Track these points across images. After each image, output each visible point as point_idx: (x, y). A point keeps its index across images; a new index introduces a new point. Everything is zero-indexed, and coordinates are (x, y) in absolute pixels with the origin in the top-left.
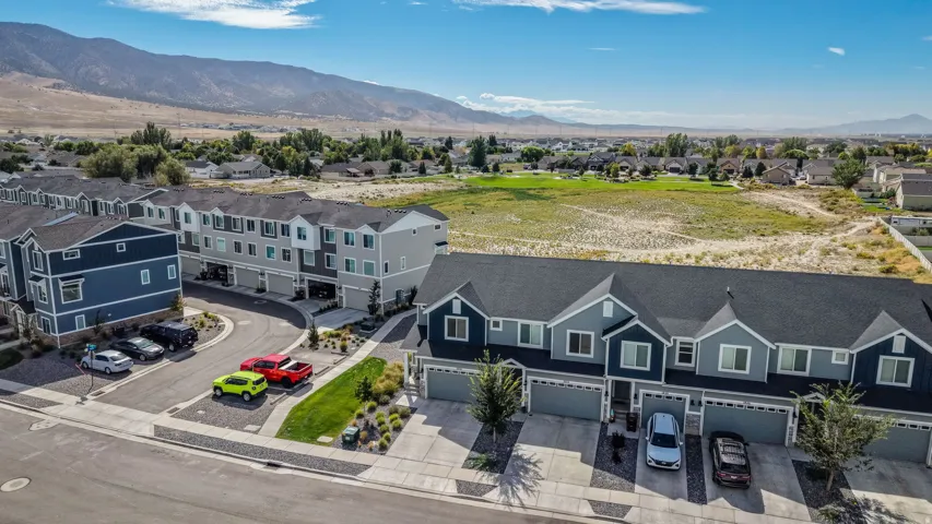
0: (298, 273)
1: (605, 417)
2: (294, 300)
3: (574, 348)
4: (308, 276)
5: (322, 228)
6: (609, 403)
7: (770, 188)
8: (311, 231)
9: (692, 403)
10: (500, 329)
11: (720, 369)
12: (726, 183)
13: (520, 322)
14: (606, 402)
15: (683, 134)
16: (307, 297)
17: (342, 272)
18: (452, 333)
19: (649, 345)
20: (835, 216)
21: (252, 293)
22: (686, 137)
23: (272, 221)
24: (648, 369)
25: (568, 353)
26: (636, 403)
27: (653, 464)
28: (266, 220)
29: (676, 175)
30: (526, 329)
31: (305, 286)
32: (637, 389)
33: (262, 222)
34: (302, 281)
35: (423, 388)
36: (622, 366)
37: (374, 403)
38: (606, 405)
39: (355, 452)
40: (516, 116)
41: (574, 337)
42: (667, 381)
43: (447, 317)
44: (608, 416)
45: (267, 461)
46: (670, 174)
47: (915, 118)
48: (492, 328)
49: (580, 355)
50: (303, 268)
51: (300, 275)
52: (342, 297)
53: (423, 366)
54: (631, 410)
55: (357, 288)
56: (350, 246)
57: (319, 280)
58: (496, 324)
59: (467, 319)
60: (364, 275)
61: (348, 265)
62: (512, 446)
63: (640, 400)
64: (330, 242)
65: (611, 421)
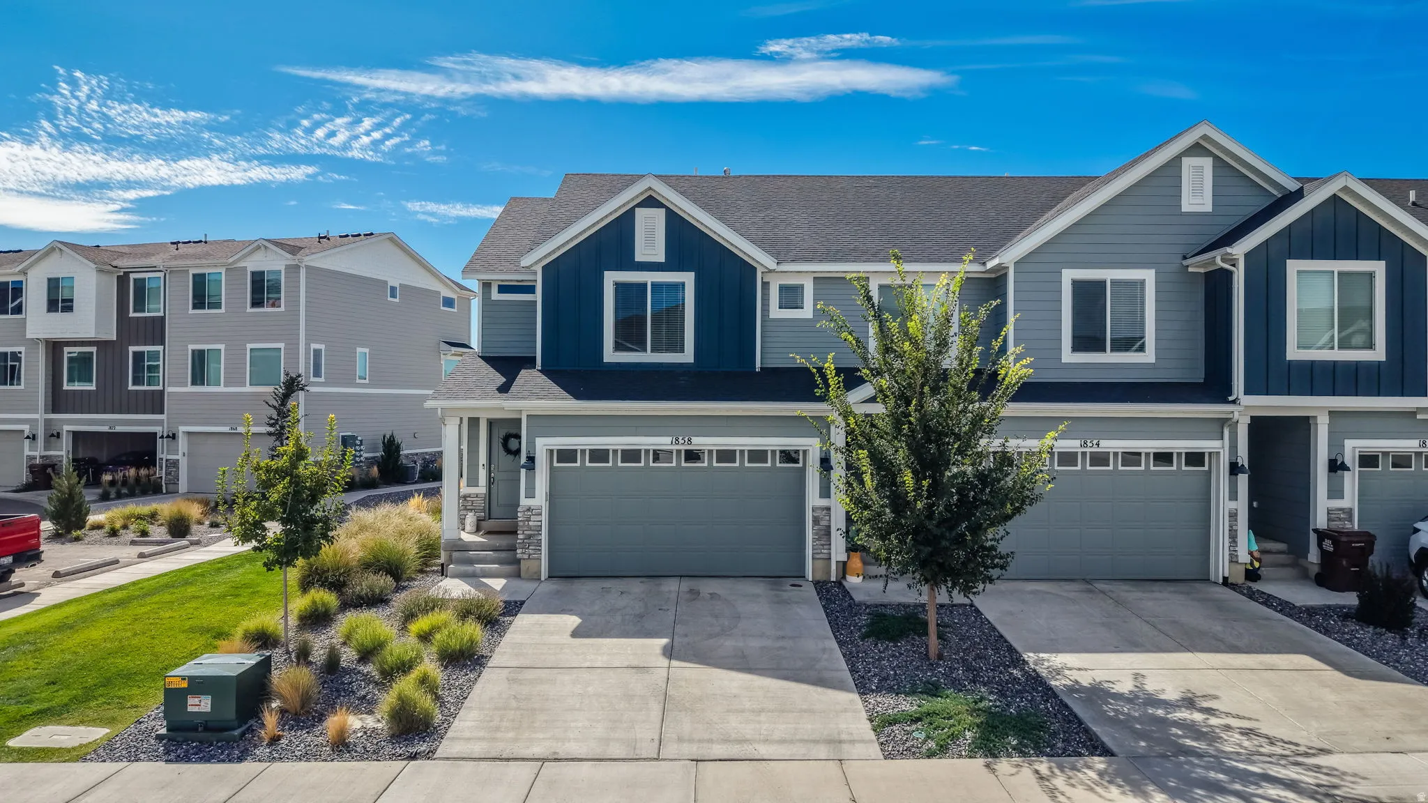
0: (40, 416)
1: (1233, 559)
3: (1088, 336)
4: (72, 422)
5: (122, 279)
6: (1242, 505)
14: (1231, 504)
18: (630, 340)
19: (1378, 268)
24: (1378, 354)
26: (1335, 491)
31: (63, 452)
32: (1336, 443)
34: (53, 436)
35: (532, 537)
36: (1293, 353)
37: (329, 598)
38: (1233, 515)
39: (248, 768)
41: (1089, 295)
43: (611, 278)
44: (1244, 557)
48: (776, 312)
49: (1109, 357)
50: (58, 401)
51: (46, 420)
52: (175, 464)
53: (531, 444)
54: (1320, 520)
55: (226, 429)
56: (207, 311)
57: (105, 429)
58: (791, 296)
59: (688, 279)
60: (248, 389)
61: (200, 368)
62: (1018, 661)
63: (1350, 481)
64: (146, 314)
65: (1252, 575)
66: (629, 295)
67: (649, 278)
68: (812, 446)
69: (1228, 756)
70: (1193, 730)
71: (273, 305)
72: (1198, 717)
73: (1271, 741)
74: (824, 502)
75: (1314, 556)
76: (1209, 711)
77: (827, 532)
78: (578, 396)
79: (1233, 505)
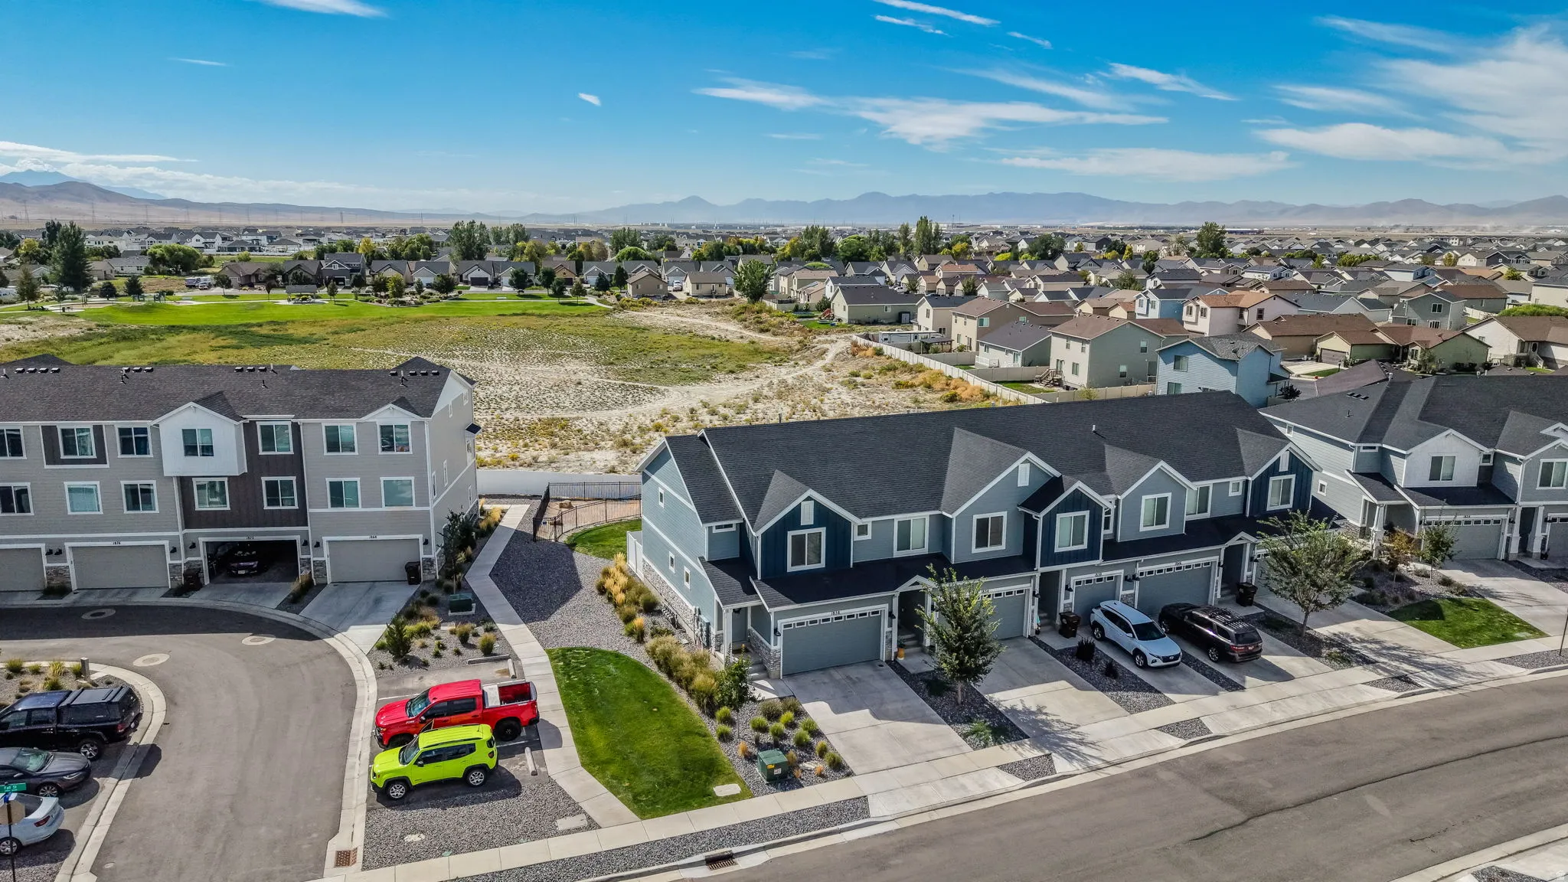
0: (180, 533)
1: (1032, 627)
2: (179, 591)
3: (982, 542)
4: (204, 536)
5: (249, 428)
6: (1036, 608)
7: (649, 304)
8: (226, 434)
9: (1126, 578)
10: (869, 537)
11: (1142, 529)
12: (581, 300)
13: (898, 518)
14: (1032, 607)
15: (478, 223)
16: (207, 582)
17: (320, 509)
18: (799, 559)
19: (1086, 514)
20: (773, 338)
21: (32, 601)
22: (483, 227)
23: (89, 424)
24: (1085, 546)
25: (974, 550)
26: (1067, 597)
27: (1160, 663)
28: (61, 425)
29: (484, 290)
30: (905, 526)
31: (201, 557)
32: (1068, 581)
33: (49, 431)
34: (192, 548)
35: (778, 660)
36: (1057, 549)
38: (1033, 612)
40: (29, 183)
41: (982, 524)
42: (1105, 559)
43: (791, 535)
44: (1035, 627)
45: (701, 857)
46: (473, 289)
47: (694, 202)
48: (858, 538)
49: (989, 549)
50: (191, 518)
51: (184, 535)
52: (323, 564)
53: (776, 623)
54: (1061, 609)
55: (367, 538)
56: (341, 453)
57: (244, 539)
58: (863, 530)
59: (823, 530)
60: (384, 509)
61: (337, 494)
62: (984, 701)
63: (1072, 595)
64: (276, 453)
65: (1038, 632)
66: (799, 541)
67: (806, 532)
68: (885, 607)
69: (1057, 732)
70: (1043, 721)
71: (402, 450)
72: (1044, 717)
73: (1065, 724)
74: (890, 629)
75: (1058, 622)
76: (1046, 714)
77: (891, 641)
78: (797, 602)
79: (1033, 607)
